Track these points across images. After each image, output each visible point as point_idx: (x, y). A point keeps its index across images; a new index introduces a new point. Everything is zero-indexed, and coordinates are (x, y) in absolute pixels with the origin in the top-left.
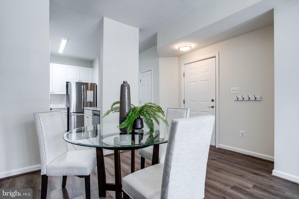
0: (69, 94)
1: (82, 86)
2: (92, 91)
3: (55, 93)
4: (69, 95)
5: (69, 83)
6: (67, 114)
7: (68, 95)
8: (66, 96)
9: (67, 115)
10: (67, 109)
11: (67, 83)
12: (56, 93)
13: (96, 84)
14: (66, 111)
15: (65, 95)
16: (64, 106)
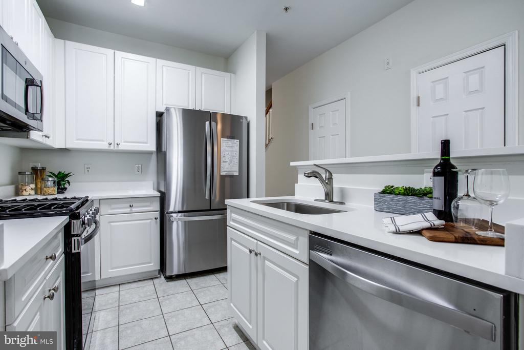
0: (164, 149)
1: (207, 123)
2: (237, 142)
3: (121, 148)
4: (165, 154)
5: (165, 117)
6: (157, 215)
7: (161, 152)
8: (154, 157)
9: (158, 220)
10: (158, 199)
11: (160, 115)
12: (124, 146)
13: (246, 118)
14: (156, 206)
15: (150, 153)
16: (147, 188)
